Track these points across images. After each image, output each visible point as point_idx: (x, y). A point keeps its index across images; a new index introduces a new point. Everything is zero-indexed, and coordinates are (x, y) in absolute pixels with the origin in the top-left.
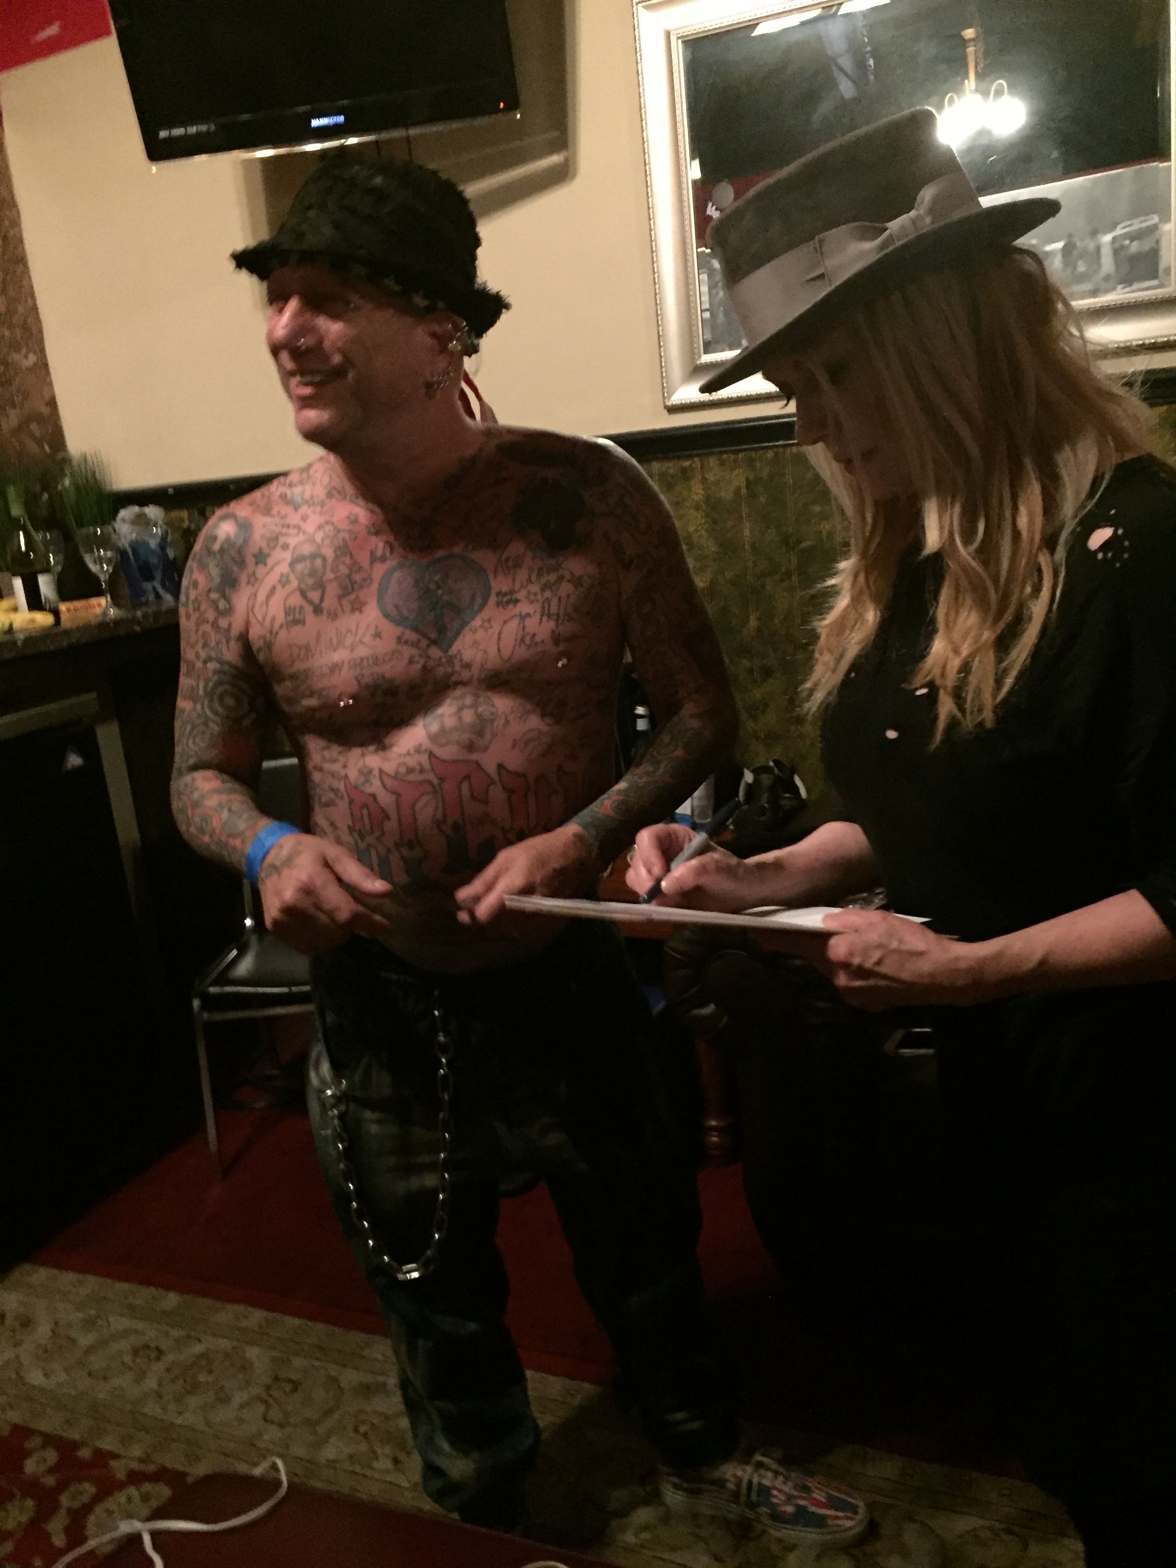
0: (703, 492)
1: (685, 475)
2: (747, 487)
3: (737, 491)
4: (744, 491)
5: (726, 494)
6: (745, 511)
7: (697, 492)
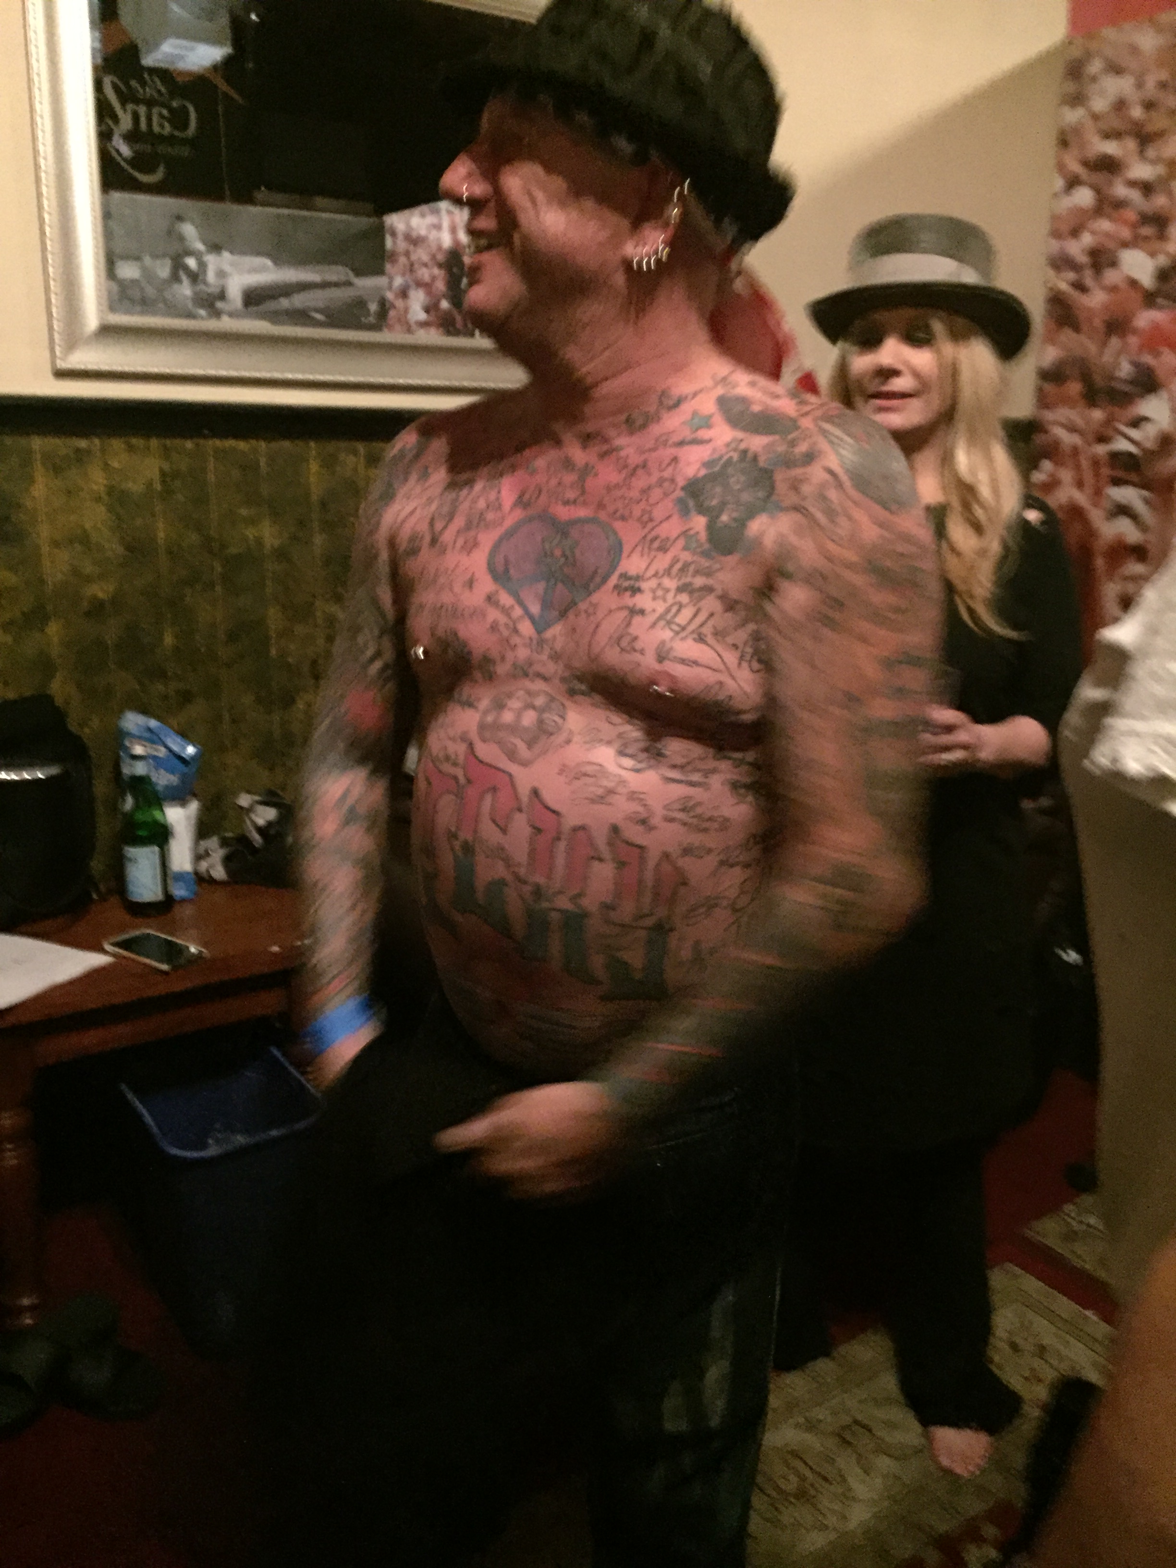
0: (105, 482)
1: (81, 457)
2: (163, 482)
3: (149, 485)
4: (158, 487)
5: (135, 487)
6: (159, 508)
7: (97, 480)
